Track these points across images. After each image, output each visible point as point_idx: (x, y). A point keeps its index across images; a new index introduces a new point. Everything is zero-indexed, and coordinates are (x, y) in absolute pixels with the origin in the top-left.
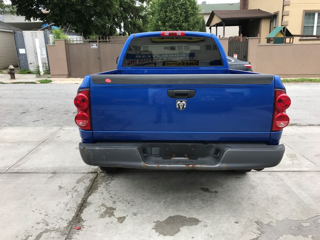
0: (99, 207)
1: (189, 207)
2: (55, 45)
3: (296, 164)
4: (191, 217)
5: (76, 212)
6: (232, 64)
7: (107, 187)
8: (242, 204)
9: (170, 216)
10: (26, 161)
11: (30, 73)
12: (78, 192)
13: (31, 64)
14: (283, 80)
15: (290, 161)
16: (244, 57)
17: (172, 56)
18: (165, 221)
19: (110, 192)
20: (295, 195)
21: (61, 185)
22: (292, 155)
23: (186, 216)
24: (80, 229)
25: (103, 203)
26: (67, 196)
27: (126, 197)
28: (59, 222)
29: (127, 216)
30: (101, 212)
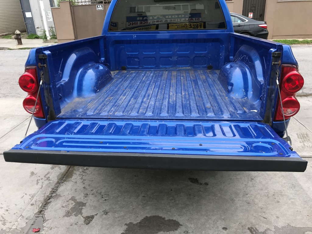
0: (67, 201)
1: (171, 204)
2: (59, 7)
3: (307, 146)
4: (171, 219)
5: (41, 207)
6: (246, 24)
7: (84, 174)
8: (235, 202)
9: (146, 217)
10: (6, 139)
11: (37, 38)
12: (50, 180)
13: (38, 28)
14: (303, 41)
15: (300, 142)
16: (260, 16)
17: (176, 16)
18: (140, 223)
19: (85, 182)
20: (302, 190)
21: (33, 171)
22: (304, 134)
23: (166, 217)
24: (39, 231)
25: (73, 195)
26: (36, 186)
27: (101, 189)
28: (18, 220)
29: (96, 215)
30: (68, 208)
